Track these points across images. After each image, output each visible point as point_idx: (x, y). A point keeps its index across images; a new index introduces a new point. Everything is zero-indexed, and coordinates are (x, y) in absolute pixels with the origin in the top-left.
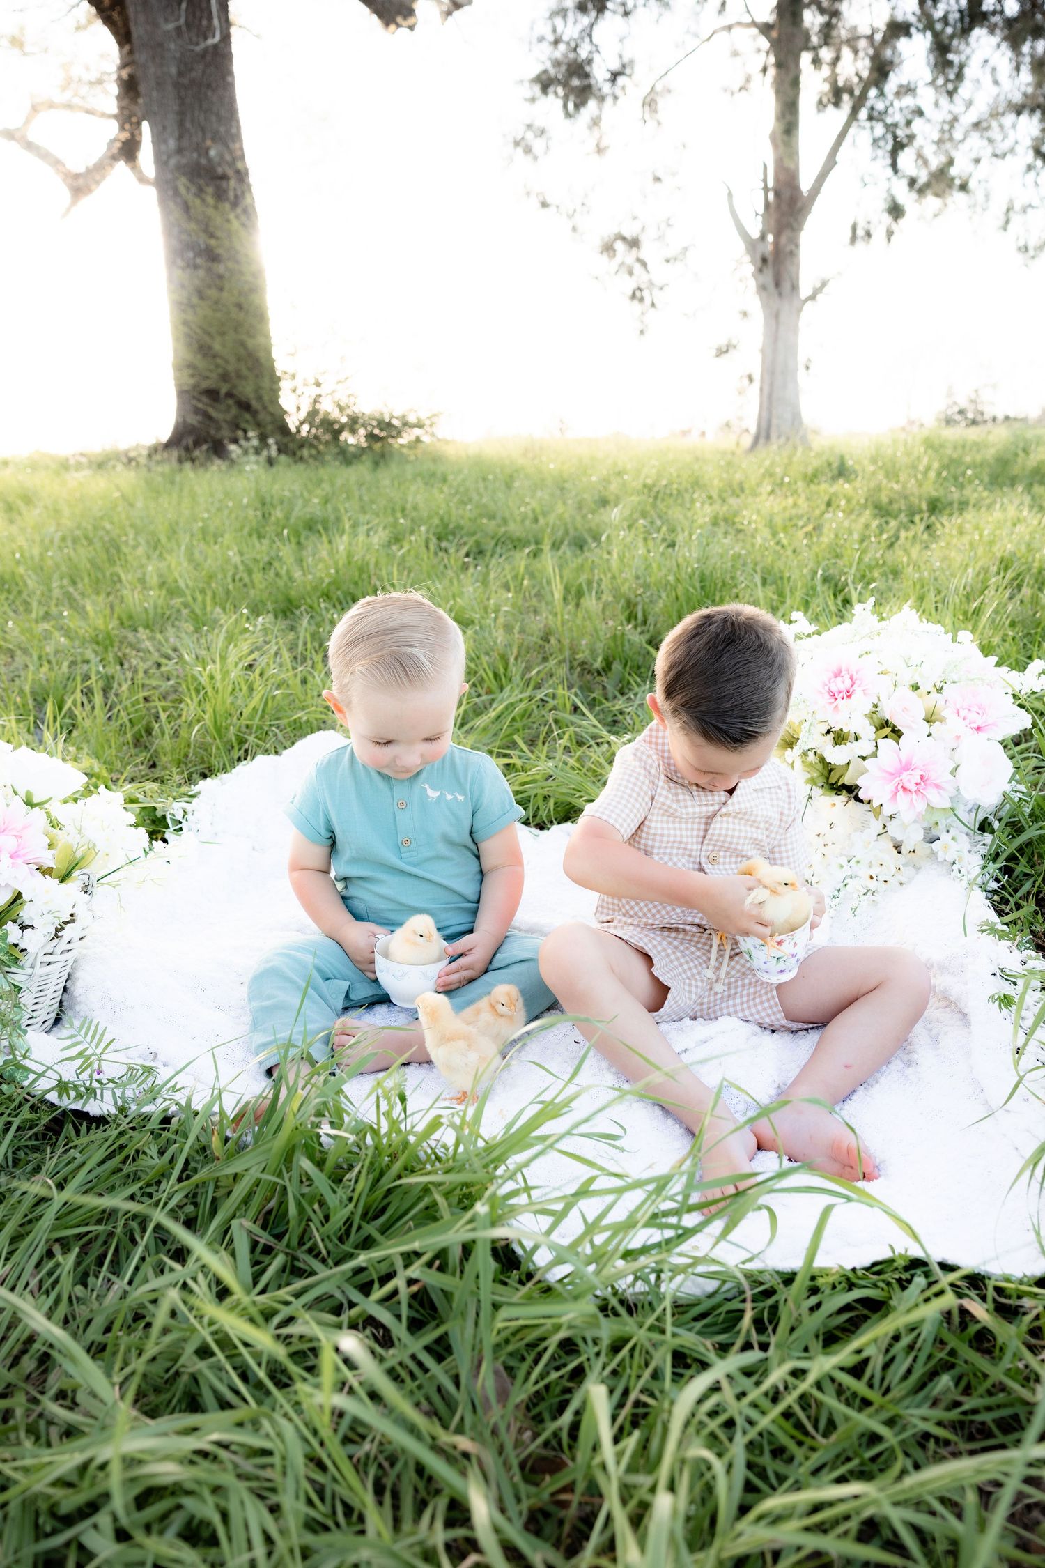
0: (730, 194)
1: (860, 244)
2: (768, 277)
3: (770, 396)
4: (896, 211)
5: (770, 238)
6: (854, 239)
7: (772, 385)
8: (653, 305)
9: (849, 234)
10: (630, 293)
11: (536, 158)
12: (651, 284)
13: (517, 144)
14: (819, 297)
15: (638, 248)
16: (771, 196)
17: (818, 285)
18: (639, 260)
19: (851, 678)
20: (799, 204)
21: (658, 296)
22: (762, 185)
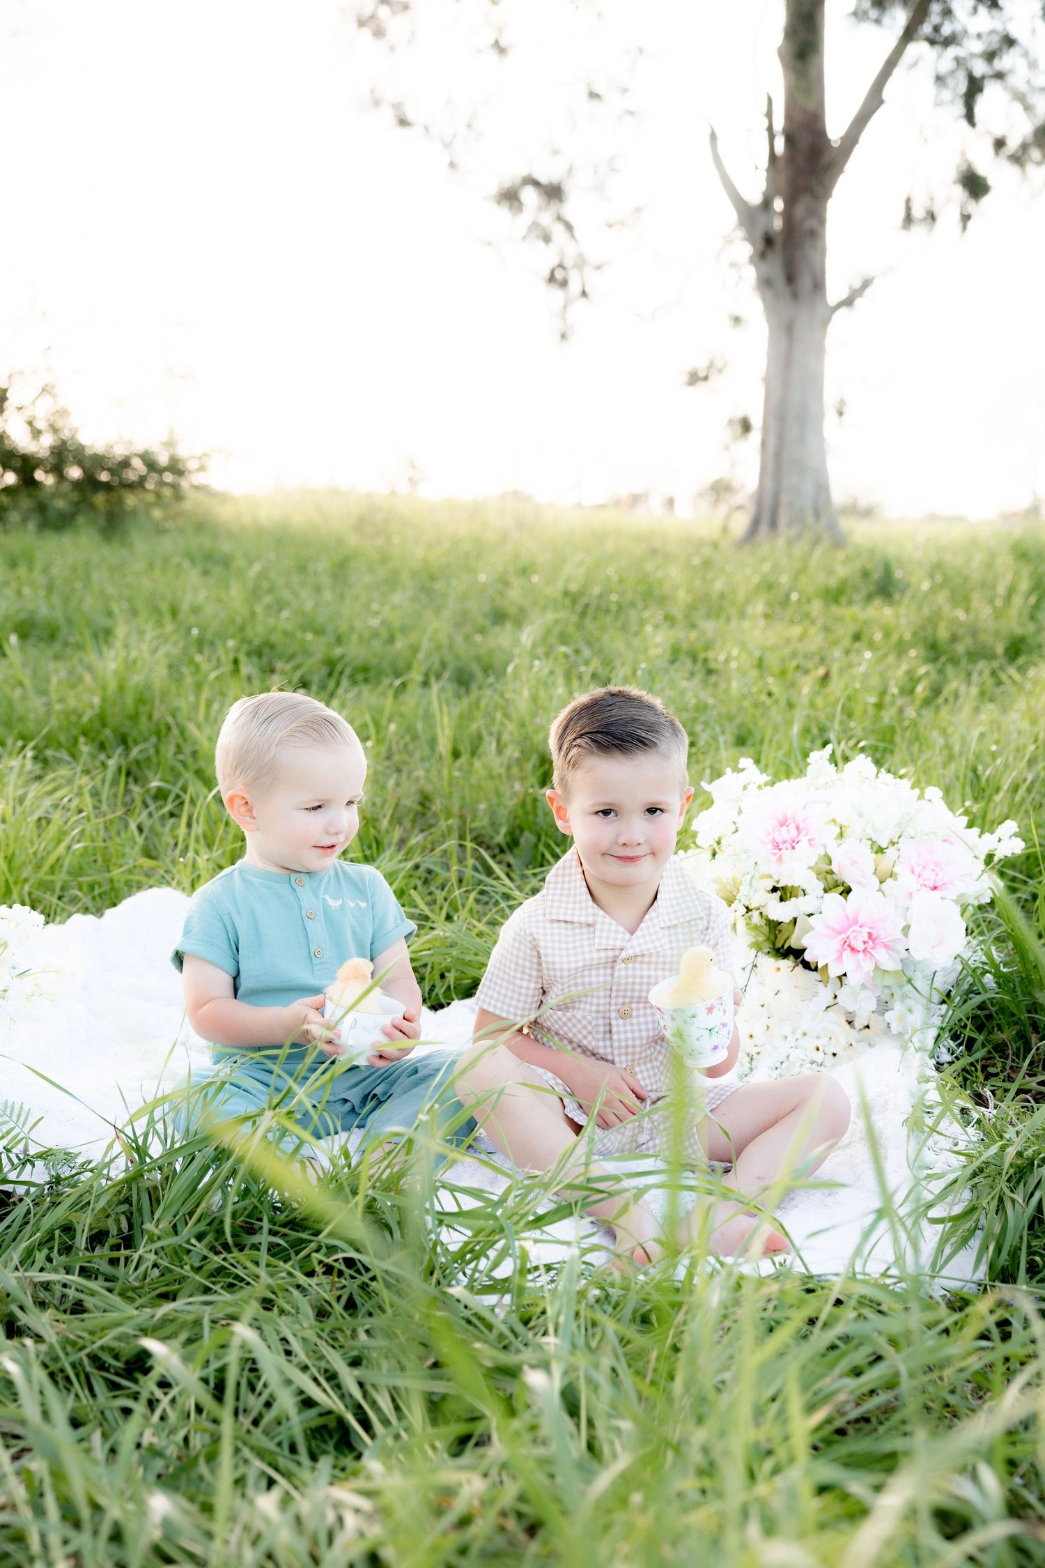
0: (713, 136)
1: (918, 231)
2: (775, 267)
3: (778, 455)
4: (974, 185)
5: (779, 205)
6: (908, 220)
7: (781, 438)
8: (584, 294)
9: (902, 213)
10: (547, 273)
11: (392, 48)
12: (581, 263)
13: (362, 23)
14: (858, 302)
15: (561, 200)
16: (780, 145)
17: (857, 284)
18: (559, 218)
19: (798, 828)
20: (825, 159)
21: (594, 281)
22: (765, 123)
